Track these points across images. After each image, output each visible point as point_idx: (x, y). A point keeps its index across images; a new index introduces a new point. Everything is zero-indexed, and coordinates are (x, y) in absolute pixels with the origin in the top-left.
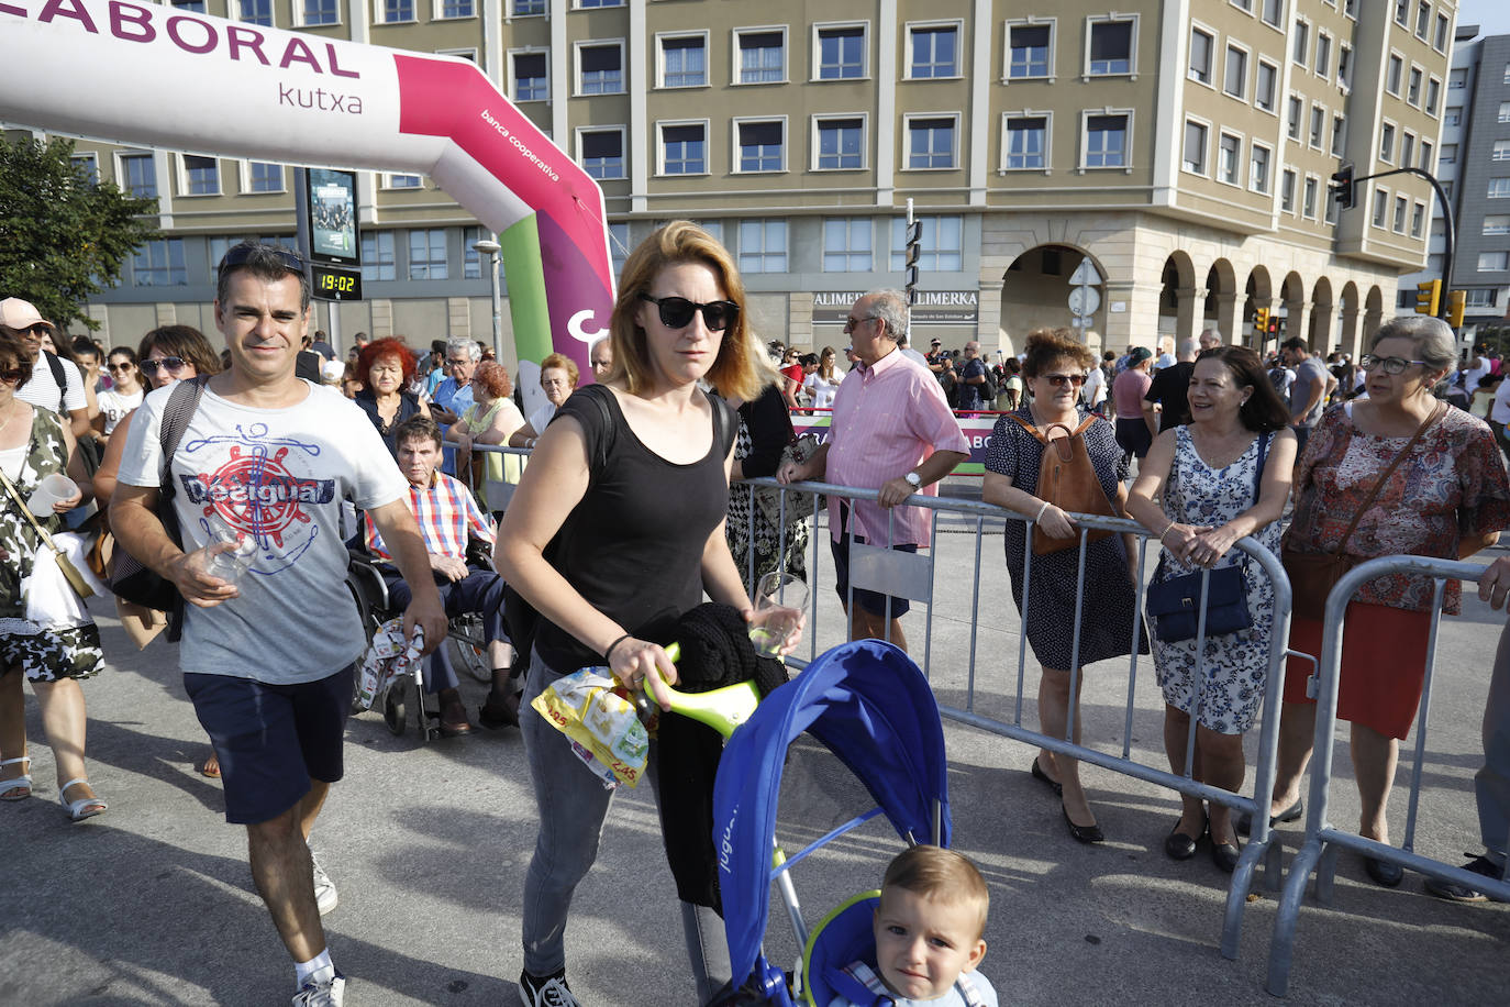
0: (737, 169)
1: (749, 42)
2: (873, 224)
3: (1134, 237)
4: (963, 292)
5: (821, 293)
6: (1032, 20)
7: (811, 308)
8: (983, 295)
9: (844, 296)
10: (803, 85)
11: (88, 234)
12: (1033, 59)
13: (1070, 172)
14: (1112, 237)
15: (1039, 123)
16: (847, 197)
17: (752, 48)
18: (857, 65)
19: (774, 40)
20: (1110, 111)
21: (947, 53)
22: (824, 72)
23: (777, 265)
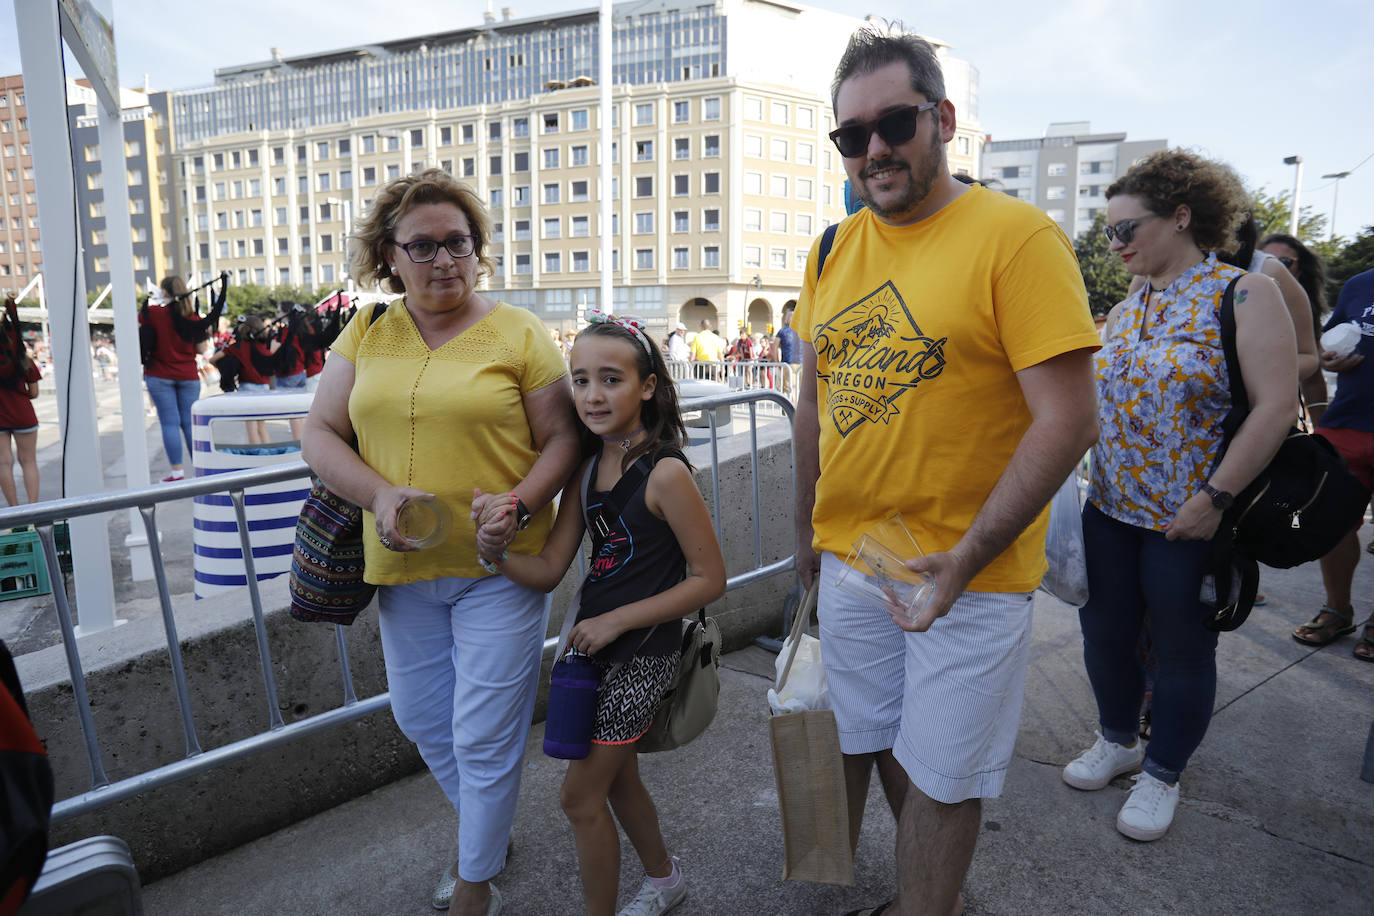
0: (572, 269)
1: (576, 220)
3: (727, 295)
6: (681, 210)
8: (670, 319)
13: (699, 270)
14: (721, 295)
15: (685, 250)
19: (584, 219)
20: (712, 245)
21: (649, 223)
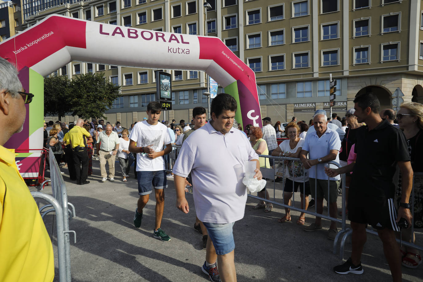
0: (270, 69)
1: (273, 34)
2: (312, 83)
3: (402, 82)
4: (342, 102)
5: (296, 104)
6: (362, 19)
7: (293, 108)
8: (348, 102)
9: (303, 104)
10: (290, 44)
11: (105, 96)
12: (363, 30)
13: (378, 63)
14: (393, 82)
15: (366, 49)
16: (304, 75)
17: (274, 36)
18: (306, 37)
19: (281, 33)
20: (391, 43)
21: (334, 31)
22: (296, 40)
23: (282, 96)
